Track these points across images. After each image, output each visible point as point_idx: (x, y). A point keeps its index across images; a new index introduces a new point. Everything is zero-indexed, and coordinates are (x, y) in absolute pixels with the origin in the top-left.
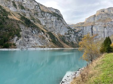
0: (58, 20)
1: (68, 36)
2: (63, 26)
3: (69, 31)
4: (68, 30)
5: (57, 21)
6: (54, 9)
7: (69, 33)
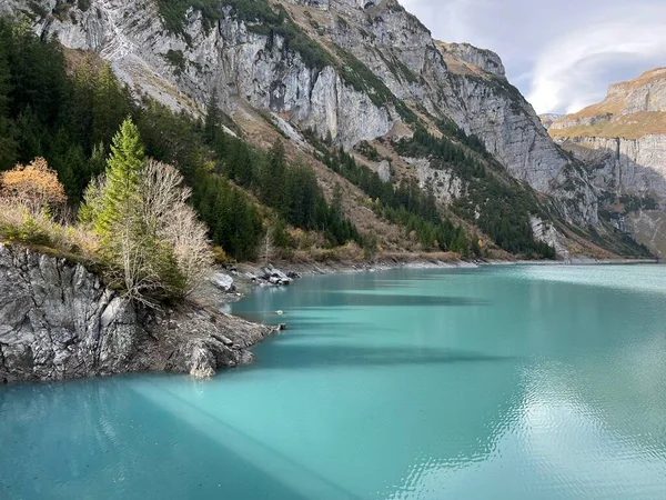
0: (514, 113)
1: (570, 195)
2: (538, 144)
3: (568, 166)
4: (563, 163)
5: (512, 117)
6: (480, 51)
7: (569, 180)
